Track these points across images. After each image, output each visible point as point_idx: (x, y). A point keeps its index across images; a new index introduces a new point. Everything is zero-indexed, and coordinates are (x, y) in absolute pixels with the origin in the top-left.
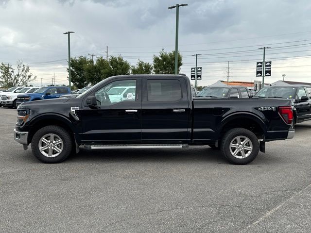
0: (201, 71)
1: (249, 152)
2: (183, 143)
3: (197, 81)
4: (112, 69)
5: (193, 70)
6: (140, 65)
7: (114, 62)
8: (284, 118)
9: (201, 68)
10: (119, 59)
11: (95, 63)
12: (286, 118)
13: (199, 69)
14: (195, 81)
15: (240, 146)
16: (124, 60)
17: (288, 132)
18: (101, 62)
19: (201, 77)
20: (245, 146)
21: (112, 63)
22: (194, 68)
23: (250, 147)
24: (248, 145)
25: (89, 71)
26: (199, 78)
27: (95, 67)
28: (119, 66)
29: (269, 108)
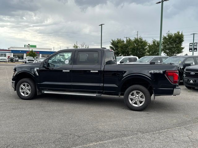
0: (196, 45)
1: (143, 103)
2: (99, 93)
3: (194, 52)
4: (136, 45)
5: (191, 44)
6: (154, 42)
7: (137, 41)
8: (170, 79)
9: (197, 43)
10: (140, 39)
11: (125, 42)
12: (172, 79)
13: (196, 44)
14: (192, 52)
15: (136, 97)
16: (144, 40)
17: (173, 90)
18: (129, 42)
19: (197, 50)
20: (140, 98)
21: (135, 42)
22: (192, 43)
23: (144, 99)
24: (142, 97)
25: (122, 48)
26: (195, 50)
27: (125, 45)
28: (140, 44)
29: (157, 71)
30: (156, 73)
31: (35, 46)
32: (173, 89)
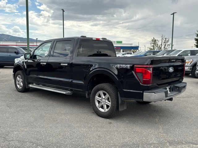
1: (109, 108)
8: (139, 77)
15: (103, 100)
20: (106, 101)
23: (110, 103)
24: (109, 100)
29: (124, 66)
30: (123, 68)
31: (121, 42)
32: (142, 92)
